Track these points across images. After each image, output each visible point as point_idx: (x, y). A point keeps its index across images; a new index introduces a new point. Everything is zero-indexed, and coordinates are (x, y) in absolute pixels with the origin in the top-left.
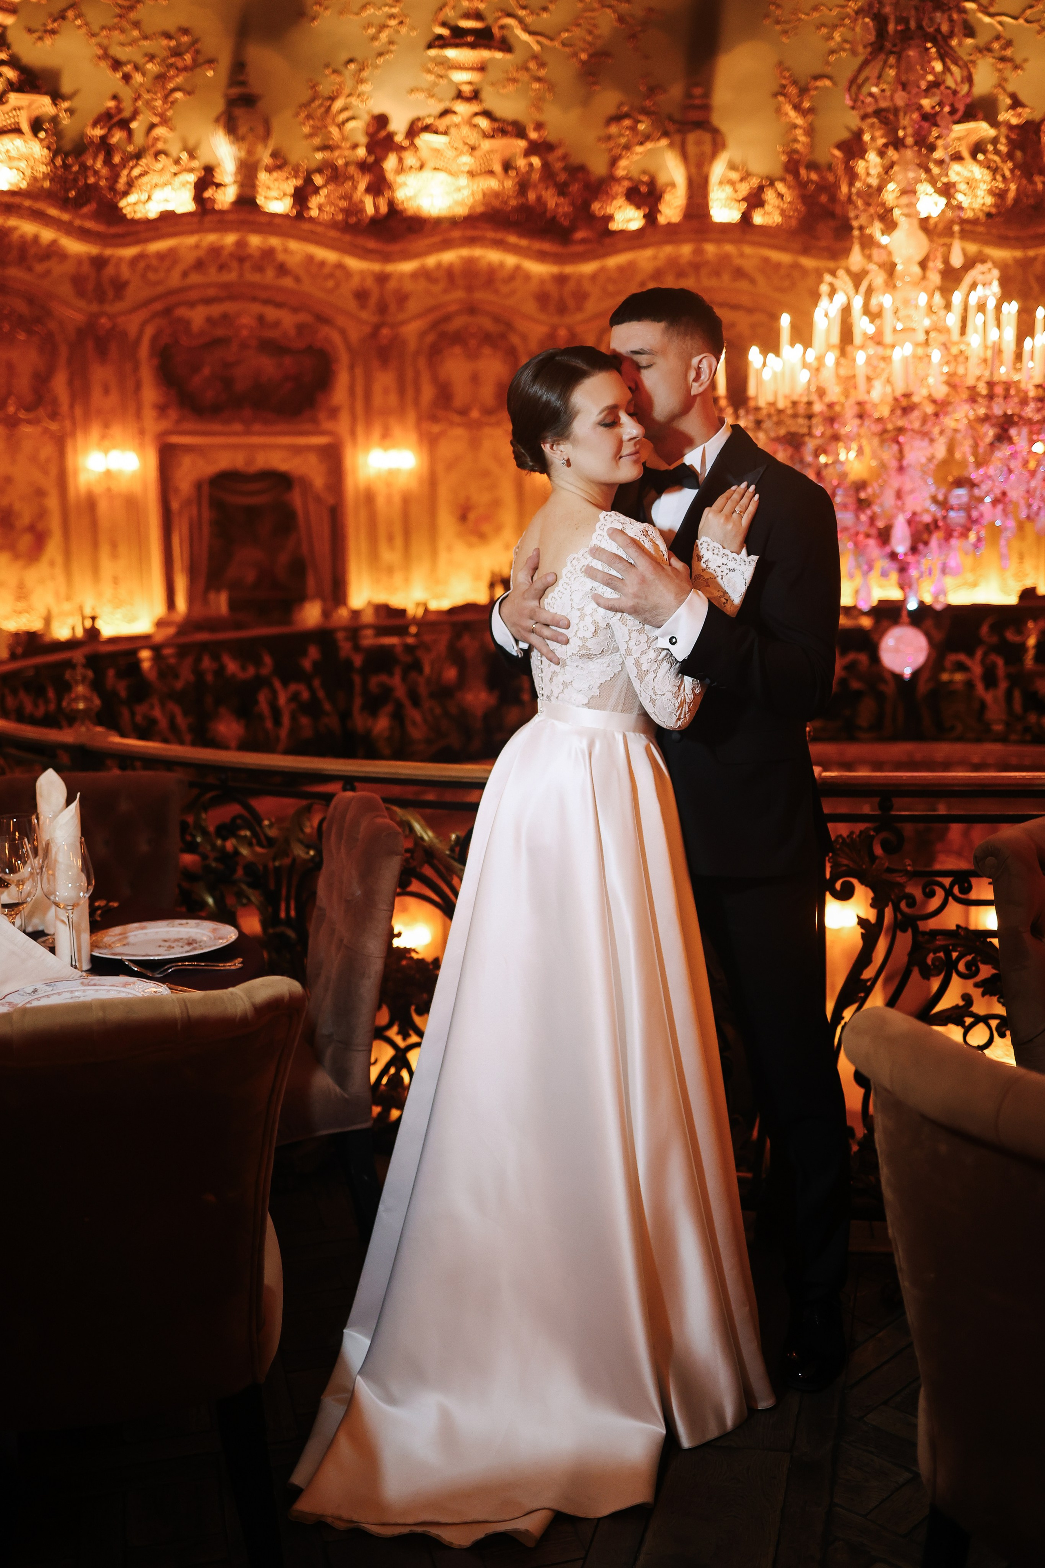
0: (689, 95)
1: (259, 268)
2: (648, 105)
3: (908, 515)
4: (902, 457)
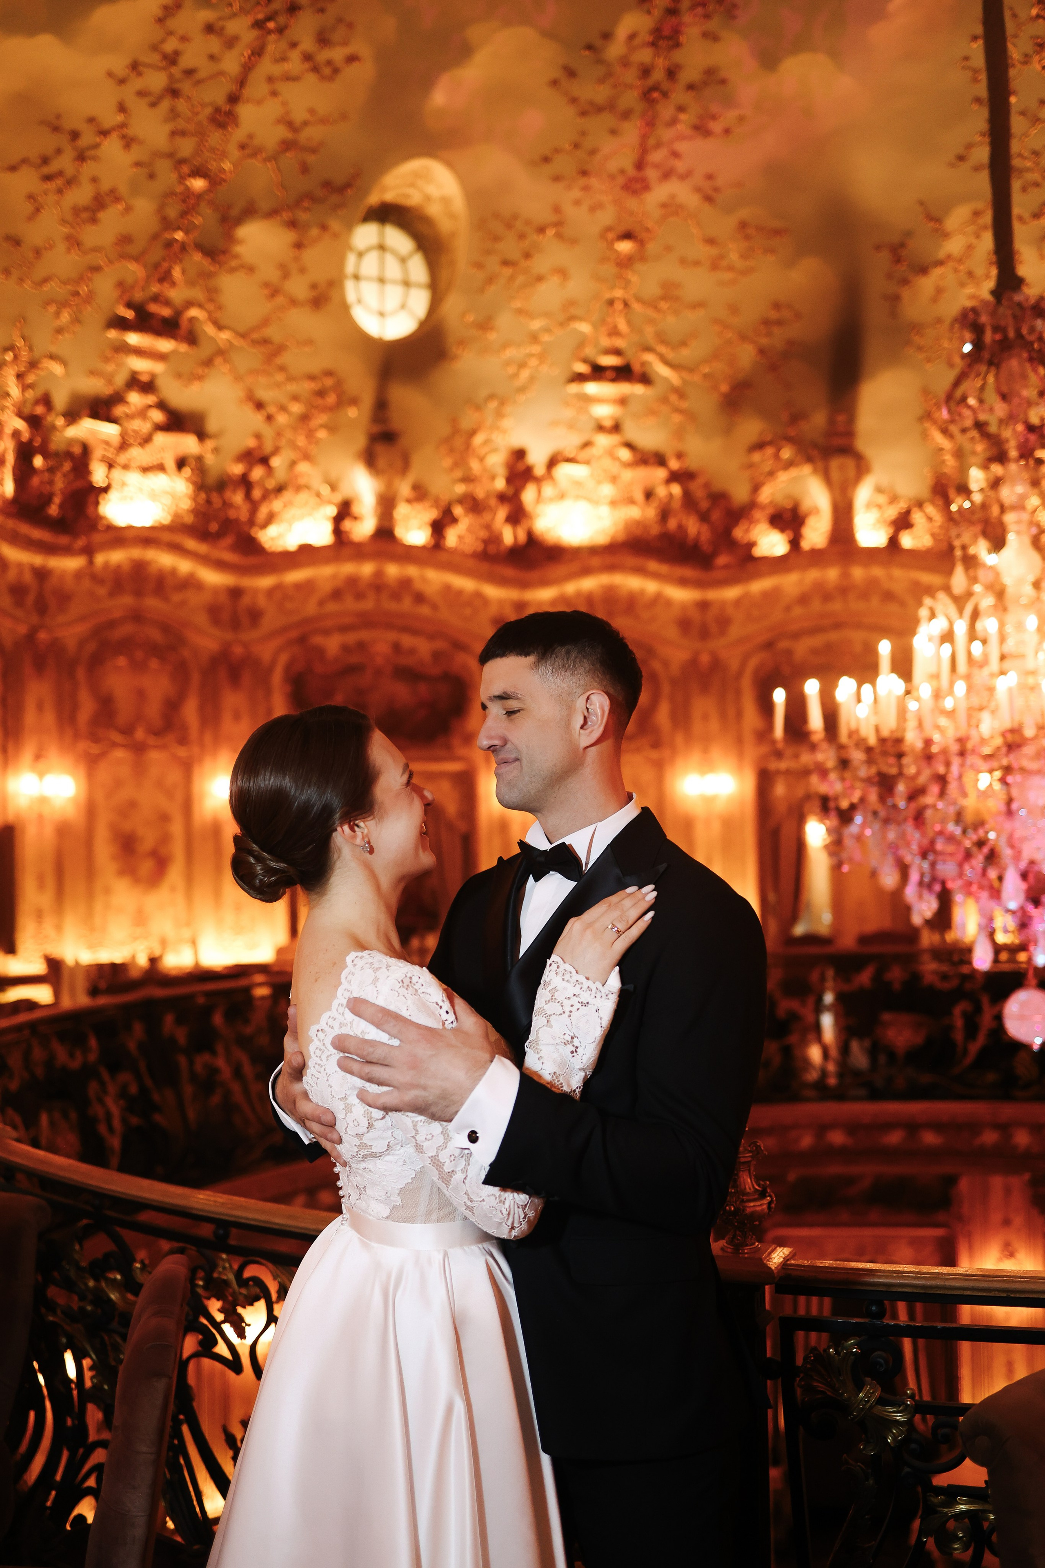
0: (832, 422)
1: (396, 596)
2: (792, 432)
3: (1023, 865)
4: (1010, 801)
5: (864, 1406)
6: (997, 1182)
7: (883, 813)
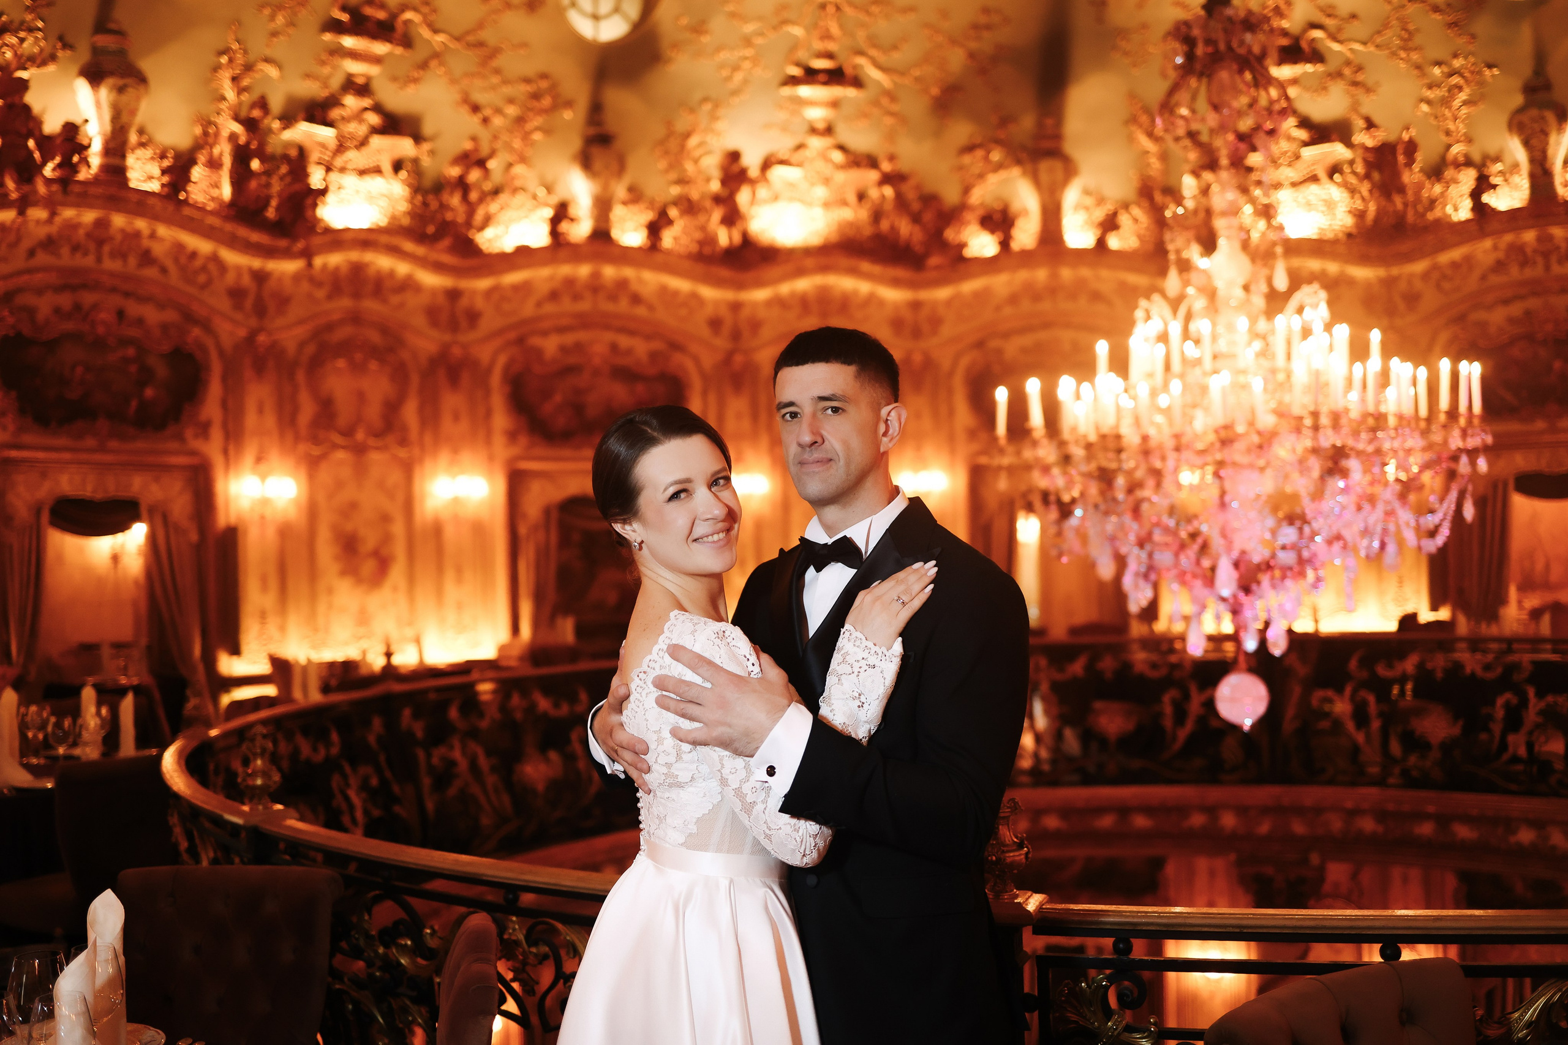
0: (1040, 125)
1: (613, 297)
2: (1002, 134)
3: (1235, 554)
4: (1223, 493)
5: (1113, 1033)
6: (1202, 864)
7: (1103, 507)
